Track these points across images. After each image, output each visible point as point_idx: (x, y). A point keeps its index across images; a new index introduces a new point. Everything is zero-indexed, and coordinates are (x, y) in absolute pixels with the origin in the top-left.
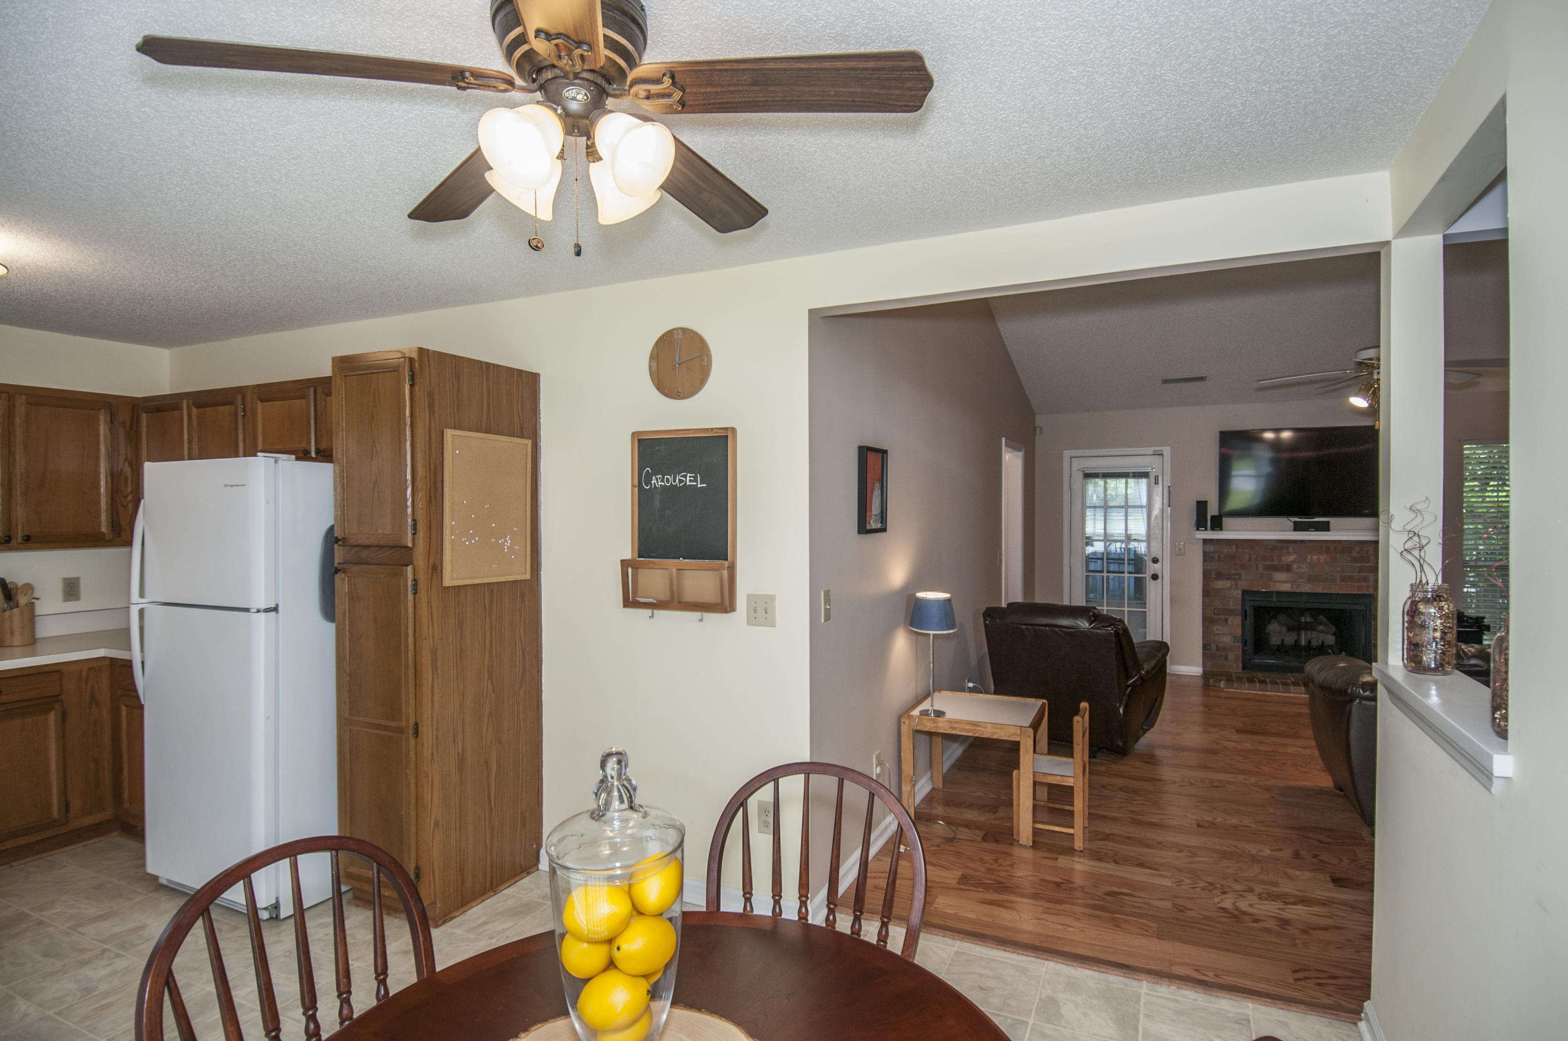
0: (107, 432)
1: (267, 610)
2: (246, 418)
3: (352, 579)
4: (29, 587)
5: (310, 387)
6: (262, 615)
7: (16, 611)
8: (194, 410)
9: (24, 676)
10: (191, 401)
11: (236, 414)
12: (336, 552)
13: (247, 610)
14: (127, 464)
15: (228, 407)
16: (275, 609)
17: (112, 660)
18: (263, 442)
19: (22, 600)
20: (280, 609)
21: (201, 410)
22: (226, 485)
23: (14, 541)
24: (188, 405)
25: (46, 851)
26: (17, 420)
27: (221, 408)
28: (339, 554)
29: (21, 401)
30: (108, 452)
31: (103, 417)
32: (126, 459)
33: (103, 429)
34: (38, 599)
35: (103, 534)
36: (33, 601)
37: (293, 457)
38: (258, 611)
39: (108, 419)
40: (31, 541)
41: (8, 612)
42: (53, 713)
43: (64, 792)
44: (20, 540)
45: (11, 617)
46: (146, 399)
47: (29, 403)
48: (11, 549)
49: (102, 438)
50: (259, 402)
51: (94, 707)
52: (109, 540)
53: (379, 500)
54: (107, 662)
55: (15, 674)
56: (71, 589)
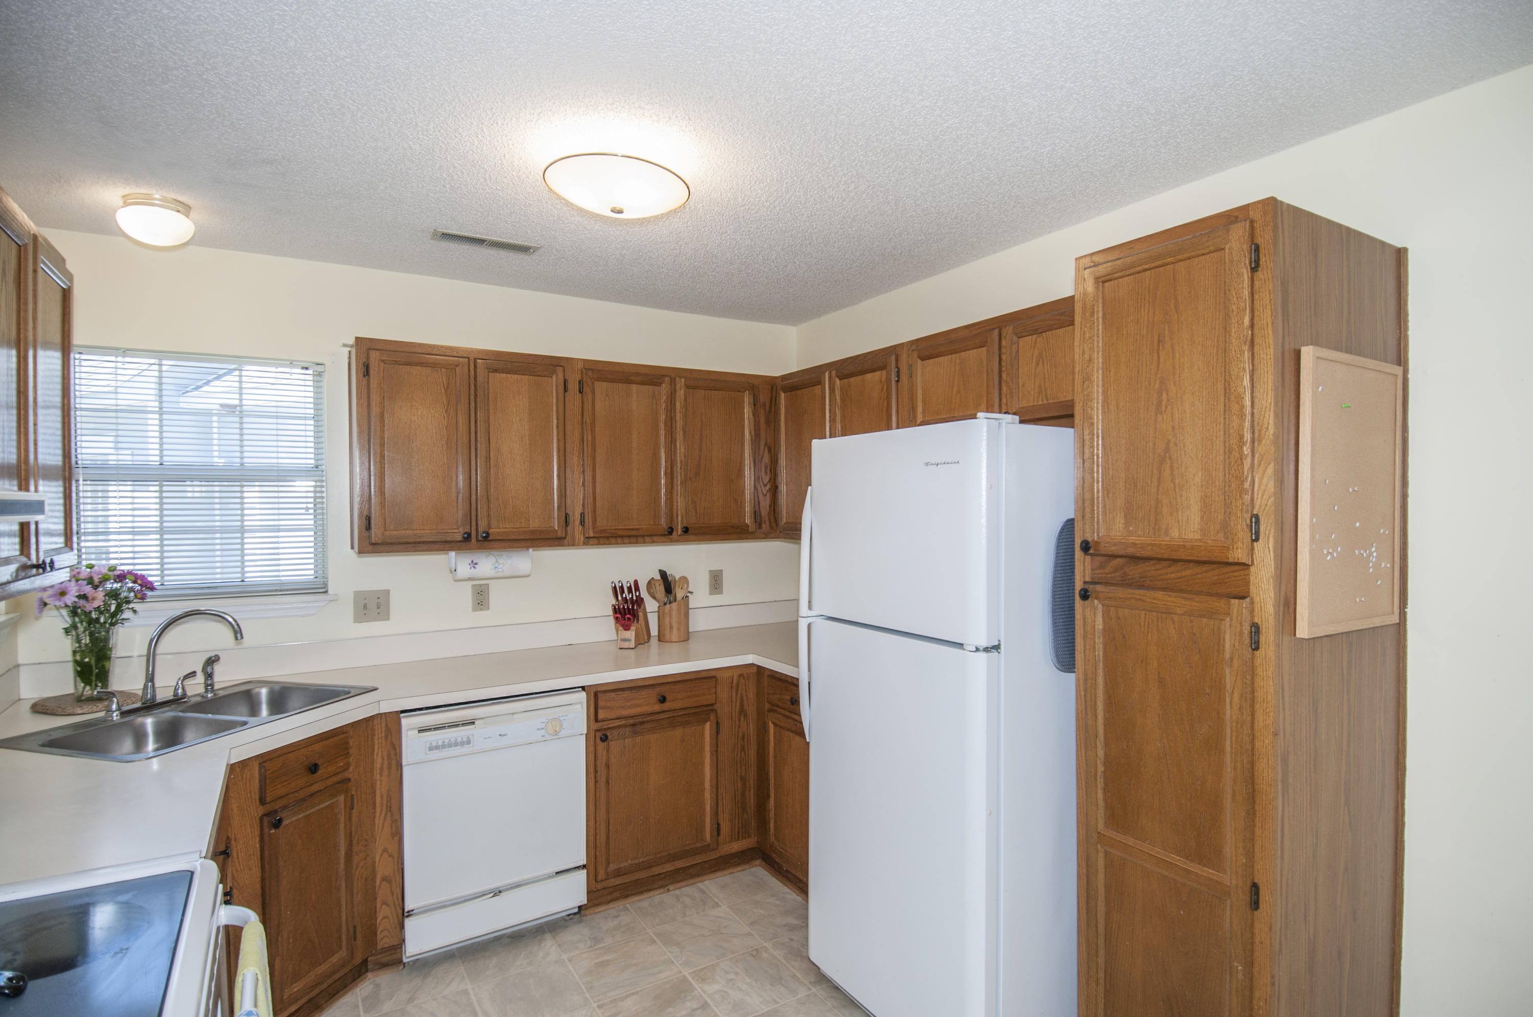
0: (751, 416)
1: (986, 650)
2: (900, 383)
3: (1112, 609)
4: (684, 580)
5: (995, 329)
6: (983, 656)
7: (674, 605)
8: (838, 381)
9: (686, 681)
10: (834, 373)
11: (888, 380)
12: (1077, 564)
13: (960, 646)
14: (766, 450)
15: (878, 373)
16: (997, 648)
17: (760, 670)
18: (924, 412)
19: (680, 594)
20: (1002, 647)
21: (846, 381)
22: (927, 464)
23: (675, 533)
24: (830, 378)
25: (698, 875)
26: (678, 405)
27: (869, 376)
28: (1083, 569)
29: (680, 383)
30: (752, 436)
31: (747, 399)
32: (766, 444)
33: (747, 412)
34: (692, 593)
35: (747, 526)
36: (688, 594)
37: (1017, 418)
38: (977, 650)
39: (752, 401)
40: (690, 533)
41: (668, 606)
42: (708, 724)
43: (715, 814)
44: (680, 531)
45: (670, 611)
46: (784, 377)
47: (688, 387)
48: (672, 541)
49: (746, 421)
50: (919, 361)
51: (742, 719)
52: (751, 533)
53: (1173, 480)
54: (755, 670)
55: (678, 679)
56: (716, 582)
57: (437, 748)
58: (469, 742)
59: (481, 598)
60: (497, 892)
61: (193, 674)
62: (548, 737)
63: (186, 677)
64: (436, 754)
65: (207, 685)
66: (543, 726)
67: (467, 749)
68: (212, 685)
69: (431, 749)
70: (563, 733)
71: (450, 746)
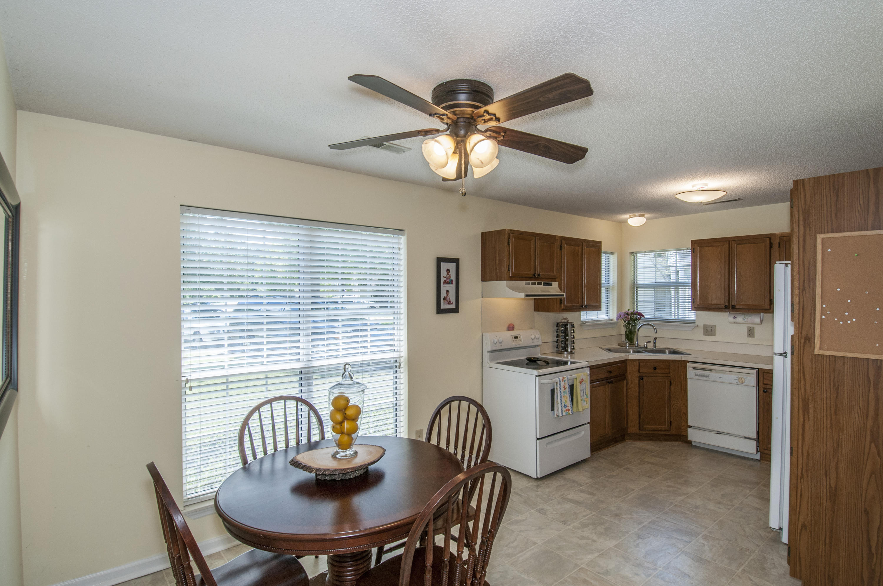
57: (698, 375)
58: (708, 377)
59: (751, 333)
60: (719, 433)
61: (650, 342)
62: (738, 383)
63: (648, 342)
64: (697, 377)
65: (654, 346)
66: (737, 378)
67: (707, 379)
68: (656, 346)
69: (696, 375)
70: (745, 384)
71: (702, 376)
